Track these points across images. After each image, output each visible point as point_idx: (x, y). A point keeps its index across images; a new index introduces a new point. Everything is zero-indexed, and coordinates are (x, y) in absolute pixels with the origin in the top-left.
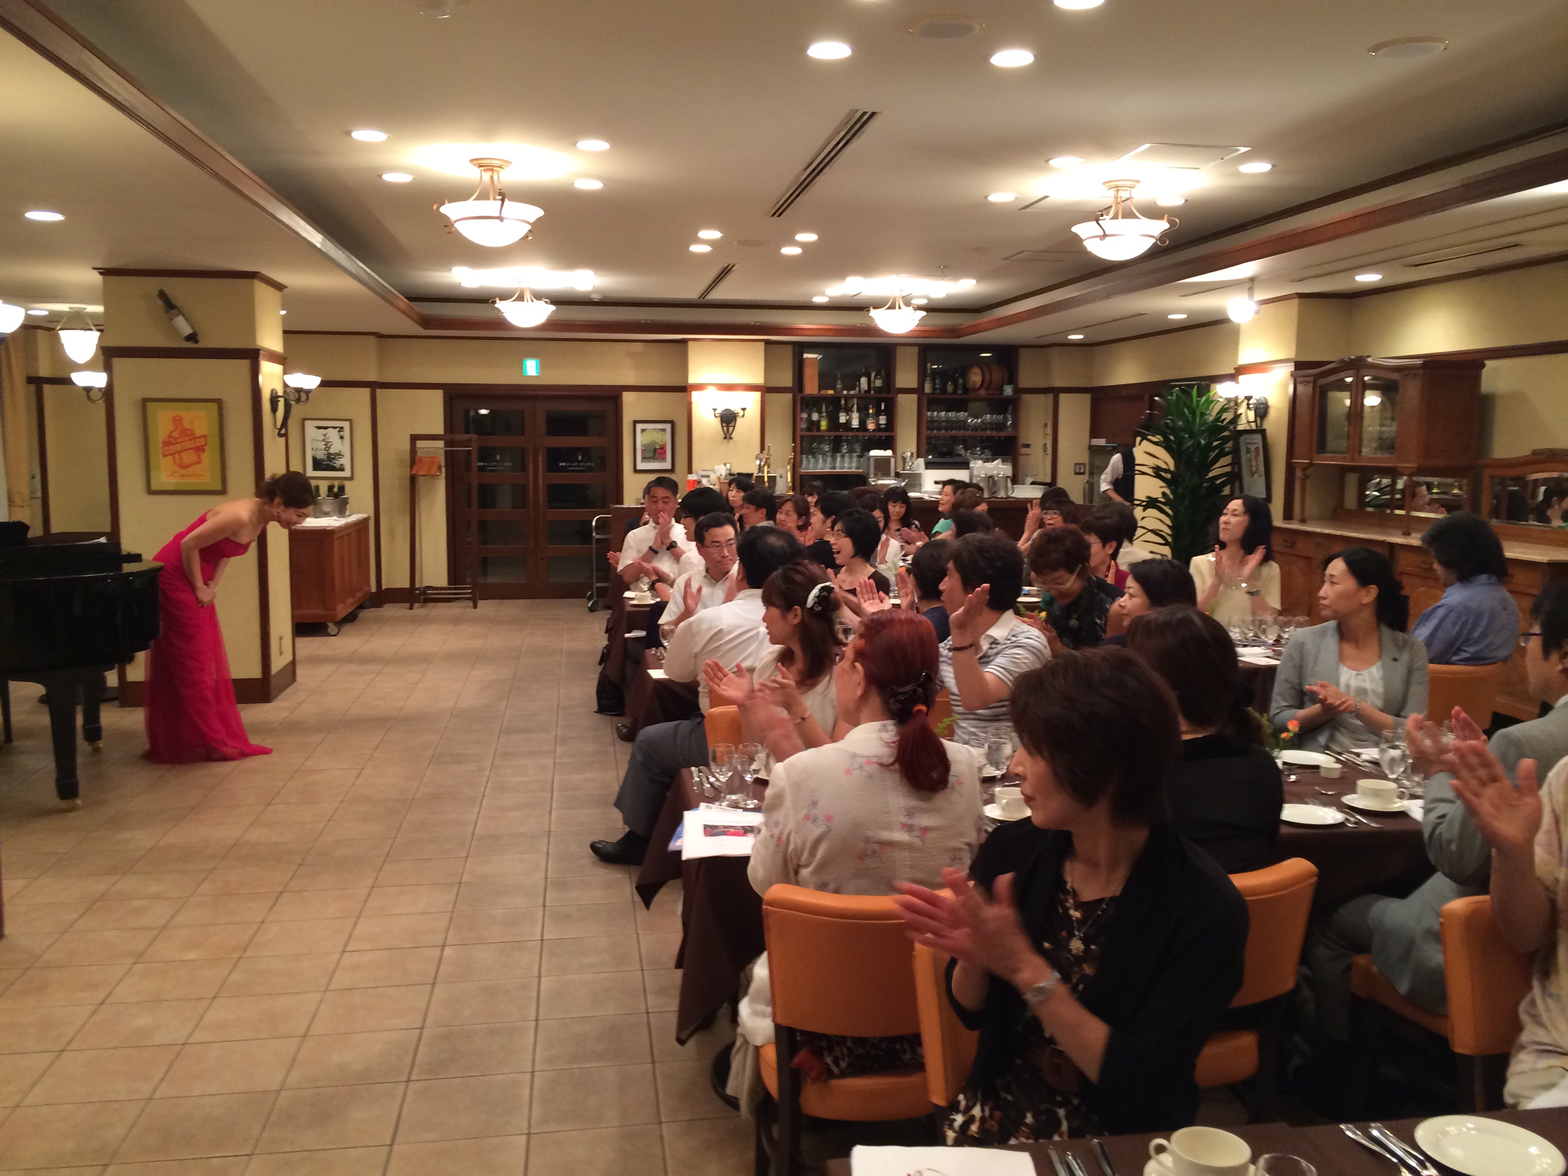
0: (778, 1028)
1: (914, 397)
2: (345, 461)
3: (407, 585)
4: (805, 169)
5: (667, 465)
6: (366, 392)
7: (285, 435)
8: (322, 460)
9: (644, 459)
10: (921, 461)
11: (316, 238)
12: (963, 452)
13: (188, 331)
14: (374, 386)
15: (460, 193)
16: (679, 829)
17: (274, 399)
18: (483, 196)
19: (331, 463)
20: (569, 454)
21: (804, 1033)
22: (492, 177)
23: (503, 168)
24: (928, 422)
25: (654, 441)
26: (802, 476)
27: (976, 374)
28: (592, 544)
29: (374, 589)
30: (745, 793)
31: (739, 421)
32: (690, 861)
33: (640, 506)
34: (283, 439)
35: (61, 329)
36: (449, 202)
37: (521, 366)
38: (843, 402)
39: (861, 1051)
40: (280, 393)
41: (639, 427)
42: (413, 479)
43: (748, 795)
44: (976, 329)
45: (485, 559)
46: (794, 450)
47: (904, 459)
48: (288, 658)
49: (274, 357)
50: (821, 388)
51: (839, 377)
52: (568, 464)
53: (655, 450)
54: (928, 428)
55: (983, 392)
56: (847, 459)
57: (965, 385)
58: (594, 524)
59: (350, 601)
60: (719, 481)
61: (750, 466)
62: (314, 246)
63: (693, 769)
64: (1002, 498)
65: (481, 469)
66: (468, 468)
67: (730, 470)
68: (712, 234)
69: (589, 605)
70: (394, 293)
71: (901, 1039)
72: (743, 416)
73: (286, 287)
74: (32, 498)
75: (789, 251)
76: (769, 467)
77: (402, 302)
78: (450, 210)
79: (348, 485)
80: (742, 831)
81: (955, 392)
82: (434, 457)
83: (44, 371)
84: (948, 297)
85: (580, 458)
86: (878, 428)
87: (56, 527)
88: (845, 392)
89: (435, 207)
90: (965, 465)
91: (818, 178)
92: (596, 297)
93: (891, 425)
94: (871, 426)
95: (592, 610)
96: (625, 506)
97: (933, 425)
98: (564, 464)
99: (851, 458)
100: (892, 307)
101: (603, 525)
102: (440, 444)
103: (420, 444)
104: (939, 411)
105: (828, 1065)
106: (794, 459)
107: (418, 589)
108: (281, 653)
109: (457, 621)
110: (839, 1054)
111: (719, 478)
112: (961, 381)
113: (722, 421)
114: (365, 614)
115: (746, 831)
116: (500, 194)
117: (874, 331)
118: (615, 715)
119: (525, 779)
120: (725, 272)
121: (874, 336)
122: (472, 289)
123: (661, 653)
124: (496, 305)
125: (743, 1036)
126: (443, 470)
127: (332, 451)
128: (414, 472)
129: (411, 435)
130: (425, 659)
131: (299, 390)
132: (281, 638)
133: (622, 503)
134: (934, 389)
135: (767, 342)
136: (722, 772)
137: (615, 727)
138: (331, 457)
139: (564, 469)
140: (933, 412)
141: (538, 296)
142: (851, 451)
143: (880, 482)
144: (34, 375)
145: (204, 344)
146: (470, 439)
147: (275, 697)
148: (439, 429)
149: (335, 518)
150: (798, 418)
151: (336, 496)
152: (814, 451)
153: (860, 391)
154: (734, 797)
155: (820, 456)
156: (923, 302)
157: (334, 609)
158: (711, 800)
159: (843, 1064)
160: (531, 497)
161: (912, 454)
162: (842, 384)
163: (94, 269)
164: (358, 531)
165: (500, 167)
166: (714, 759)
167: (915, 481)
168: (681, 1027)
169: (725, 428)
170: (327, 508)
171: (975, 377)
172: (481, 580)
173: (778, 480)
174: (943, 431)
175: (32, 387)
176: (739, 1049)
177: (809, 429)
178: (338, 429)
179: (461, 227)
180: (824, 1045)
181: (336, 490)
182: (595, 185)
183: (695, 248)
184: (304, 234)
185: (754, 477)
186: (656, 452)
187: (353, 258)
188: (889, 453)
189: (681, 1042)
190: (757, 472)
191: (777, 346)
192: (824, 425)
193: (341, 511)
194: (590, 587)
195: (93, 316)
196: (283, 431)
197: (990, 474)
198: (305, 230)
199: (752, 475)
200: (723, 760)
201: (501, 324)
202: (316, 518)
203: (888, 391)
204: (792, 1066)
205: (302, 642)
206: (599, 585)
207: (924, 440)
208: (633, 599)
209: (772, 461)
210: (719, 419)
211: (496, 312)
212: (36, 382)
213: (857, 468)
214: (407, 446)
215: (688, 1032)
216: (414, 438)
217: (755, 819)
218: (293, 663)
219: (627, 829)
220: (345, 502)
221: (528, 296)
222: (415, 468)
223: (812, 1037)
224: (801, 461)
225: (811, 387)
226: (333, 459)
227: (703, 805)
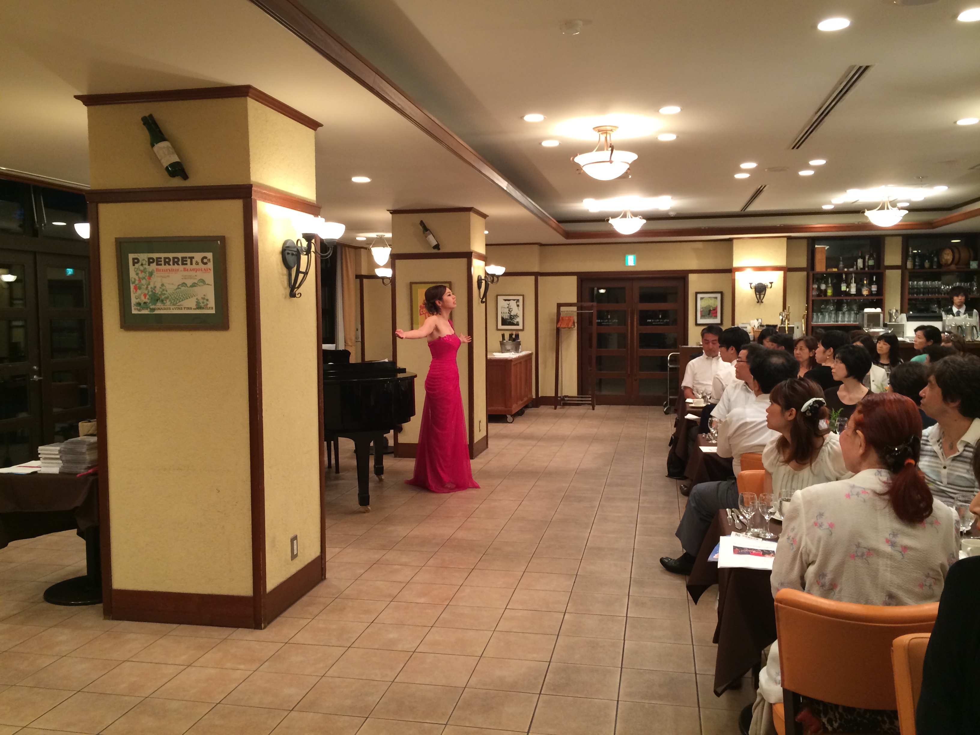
0: (785, 691)
1: (899, 272)
2: (519, 320)
3: (553, 395)
4: (817, 113)
5: (717, 321)
6: (533, 278)
7: (486, 302)
8: (507, 319)
9: (703, 316)
10: (904, 316)
11: (504, 184)
12: (937, 310)
13: (434, 243)
14: (537, 275)
15: (586, 149)
16: (716, 548)
17: (479, 281)
18: (601, 149)
19: (511, 321)
20: (653, 314)
21: (805, 698)
22: (606, 138)
23: (613, 131)
24: (909, 288)
25: (709, 305)
26: (813, 328)
27: (948, 254)
28: (667, 371)
29: (534, 397)
30: (764, 528)
31: (768, 291)
32: (723, 569)
33: (699, 347)
34: (484, 304)
35: (372, 247)
36: (580, 154)
37: (624, 260)
38: (844, 276)
39: (849, 717)
40: (483, 278)
41: (699, 296)
42: (558, 330)
43: (766, 529)
44: (947, 222)
45: (600, 380)
46: (807, 309)
47: (891, 315)
48: (485, 434)
49: (481, 257)
50: (827, 267)
51: (841, 260)
52: (653, 321)
53: (710, 311)
54: (909, 293)
55: (953, 267)
56: (847, 316)
57: (939, 261)
58: (669, 358)
59: (520, 402)
60: (753, 331)
61: (775, 320)
62: (503, 189)
63: (727, 509)
64: (969, 341)
65: (599, 324)
66: (591, 323)
67: (761, 323)
68: (751, 165)
69: (665, 410)
70: (548, 217)
71: (881, 713)
72: (771, 287)
73: (488, 216)
74: (356, 341)
75: (804, 173)
76: (789, 321)
77: (554, 222)
78: (579, 159)
79: (520, 334)
80: (762, 553)
81: (931, 266)
82: (570, 317)
83: (364, 272)
84: (926, 200)
85: (660, 316)
86: (871, 293)
87: (368, 358)
88: (846, 270)
89: (571, 159)
90: (940, 318)
91: (826, 118)
92: (672, 214)
93: (880, 291)
94: (865, 292)
95: (666, 413)
96: (689, 346)
97: (913, 290)
98: (650, 321)
99: (850, 314)
100: (882, 208)
101: (674, 359)
102: (575, 309)
103: (563, 309)
104: (918, 281)
105: (824, 723)
106: (807, 315)
107: (560, 397)
108: (480, 431)
109: (582, 417)
110: (832, 717)
111: (753, 328)
112: (936, 259)
113: (756, 291)
114: (528, 411)
115: (765, 553)
116: (610, 147)
117: (869, 226)
118: (679, 479)
119: (620, 515)
120: (758, 192)
121: (869, 230)
122: (596, 213)
123: (709, 436)
124: (609, 222)
125: (760, 694)
126: (576, 325)
127: (512, 314)
128: (559, 326)
129: (557, 304)
130: (562, 439)
131: (493, 276)
132: (480, 422)
133: (688, 345)
134: (914, 265)
135: (789, 238)
136: (748, 512)
137: (679, 488)
138: (512, 317)
139: (650, 324)
140: (914, 281)
141: (635, 215)
142: (850, 310)
143: (872, 330)
144: (359, 274)
145: (443, 250)
146: (592, 306)
147: (476, 456)
148: (574, 300)
149: (513, 353)
150: (811, 289)
151: (514, 340)
152: (822, 310)
153: (857, 268)
154: (756, 530)
155: (827, 314)
156: (907, 204)
157: (511, 407)
158: (740, 531)
159: (836, 725)
160: (629, 342)
161: (897, 311)
162: (843, 264)
163: (388, 210)
164: (526, 361)
165: (611, 130)
166: (742, 502)
167: (900, 329)
168: (717, 685)
169: (758, 296)
170: (508, 347)
171: (948, 256)
172: (597, 393)
173: (795, 329)
174: (922, 295)
175: (358, 280)
176: (759, 704)
177: (818, 295)
178: (516, 301)
179: (587, 169)
180: (821, 708)
181: (514, 336)
182: (671, 137)
183: (739, 176)
184: (497, 182)
185: (778, 328)
186: (710, 312)
187: (525, 196)
188: (879, 310)
189: (718, 694)
190: (780, 324)
191: (795, 240)
192: (830, 292)
193: (517, 350)
194: (666, 399)
195: (388, 239)
196: (484, 300)
197: (959, 324)
198: (498, 179)
199: (777, 326)
200: (748, 503)
201: (613, 234)
202: (502, 353)
203: (879, 268)
204: (796, 720)
205: (491, 425)
206: (671, 397)
207: (906, 301)
208: (692, 403)
209: (791, 317)
210: (754, 290)
211: (609, 226)
212: (360, 277)
213: (854, 321)
214: (555, 310)
215: (723, 687)
216: (559, 305)
217: (772, 546)
218: (487, 437)
219: (685, 551)
220: (519, 344)
221: (629, 214)
222: (559, 324)
223: (811, 702)
224: (813, 317)
225: (820, 267)
226: (513, 318)
227: (733, 533)
